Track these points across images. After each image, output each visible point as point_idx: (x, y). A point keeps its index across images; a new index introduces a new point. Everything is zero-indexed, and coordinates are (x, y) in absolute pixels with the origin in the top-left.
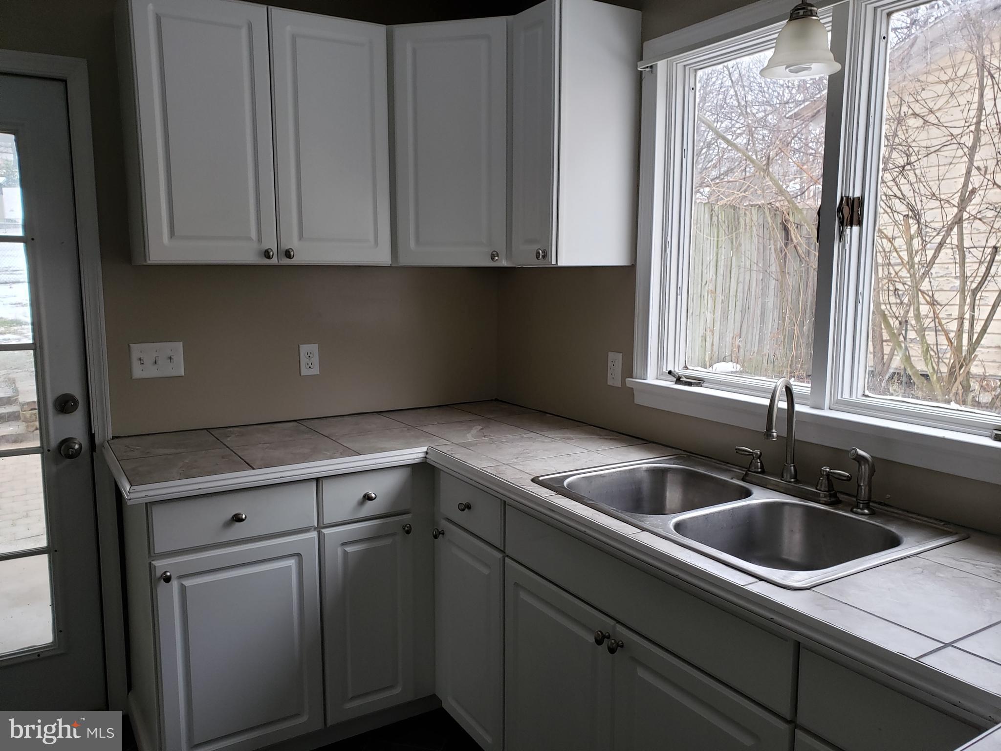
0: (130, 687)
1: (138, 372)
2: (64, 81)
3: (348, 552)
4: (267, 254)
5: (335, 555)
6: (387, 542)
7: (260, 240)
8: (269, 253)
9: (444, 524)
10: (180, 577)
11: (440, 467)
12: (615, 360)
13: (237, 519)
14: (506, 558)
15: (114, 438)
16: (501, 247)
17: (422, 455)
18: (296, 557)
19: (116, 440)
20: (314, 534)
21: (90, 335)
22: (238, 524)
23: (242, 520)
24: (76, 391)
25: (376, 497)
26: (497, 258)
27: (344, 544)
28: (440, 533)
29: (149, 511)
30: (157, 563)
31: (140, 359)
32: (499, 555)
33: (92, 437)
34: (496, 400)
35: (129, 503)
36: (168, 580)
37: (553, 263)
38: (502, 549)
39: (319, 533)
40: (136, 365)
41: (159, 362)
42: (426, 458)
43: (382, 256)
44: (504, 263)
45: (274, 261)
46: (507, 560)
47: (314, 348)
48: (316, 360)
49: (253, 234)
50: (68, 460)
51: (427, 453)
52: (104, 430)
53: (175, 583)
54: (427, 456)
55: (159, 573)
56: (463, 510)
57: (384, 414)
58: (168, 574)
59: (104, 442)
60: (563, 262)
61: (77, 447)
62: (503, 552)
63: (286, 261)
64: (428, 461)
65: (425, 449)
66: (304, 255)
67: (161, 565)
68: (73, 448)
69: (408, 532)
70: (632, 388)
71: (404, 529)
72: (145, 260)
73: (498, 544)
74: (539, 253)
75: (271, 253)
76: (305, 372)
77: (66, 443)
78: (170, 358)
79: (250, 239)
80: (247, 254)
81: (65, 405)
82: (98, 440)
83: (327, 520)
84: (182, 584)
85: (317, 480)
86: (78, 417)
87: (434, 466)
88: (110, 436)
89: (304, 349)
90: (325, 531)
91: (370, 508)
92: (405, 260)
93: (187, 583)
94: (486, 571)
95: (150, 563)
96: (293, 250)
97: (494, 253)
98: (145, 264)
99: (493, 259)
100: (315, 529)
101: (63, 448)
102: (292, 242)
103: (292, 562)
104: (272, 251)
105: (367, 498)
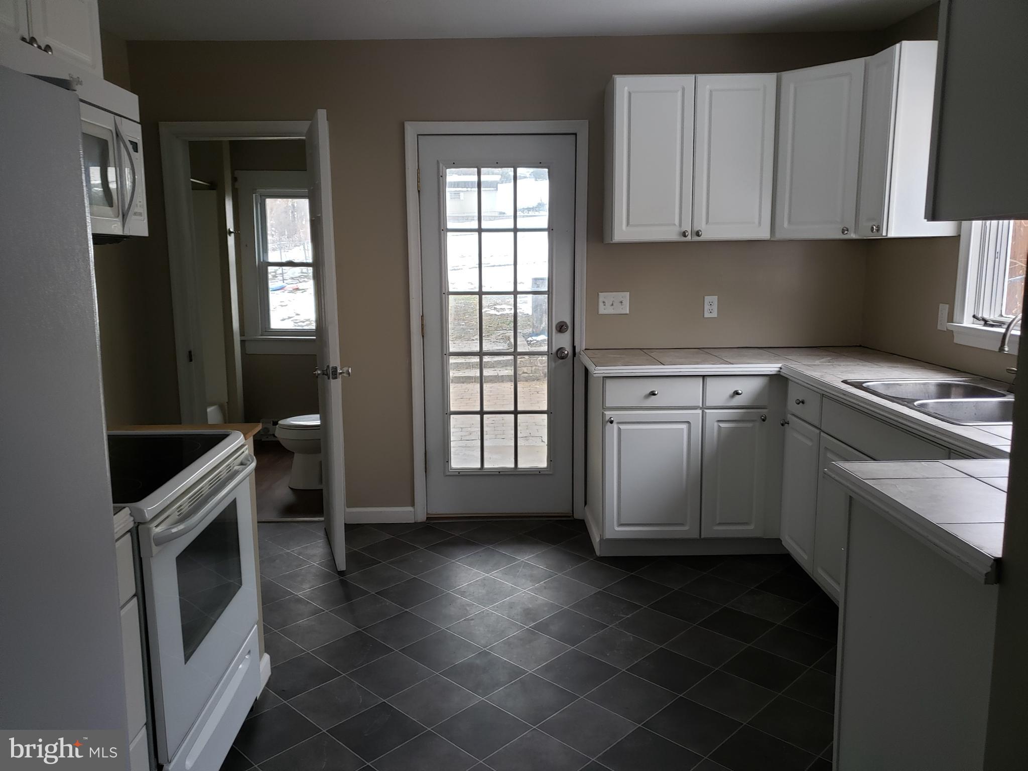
0: (586, 504)
1: (603, 310)
2: (576, 134)
3: (721, 427)
4: (684, 234)
5: (713, 427)
6: (750, 425)
7: (680, 225)
8: (699, 233)
9: (790, 418)
10: (618, 423)
11: (791, 378)
12: (944, 309)
13: (653, 394)
14: (821, 433)
15: (586, 349)
16: (850, 224)
17: (778, 369)
18: (687, 424)
19: (587, 351)
20: (700, 412)
21: (577, 287)
22: (653, 397)
23: (654, 394)
24: (568, 321)
25: (741, 394)
26: (846, 232)
27: (719, 421)
28: (786, 423)
29: (604, 381)
30: (606, 413)
31: (604, 302)
32: (818, 431)
33: (574, 348)
34: (860, 346)
35: (595, 375)
36: (612, 422)
37: (884, 235)
38: (820, 427)
39: (703, 411)
40: (601, 304)
41: (614, 304)
42: (779, 371)
43: (763, 233)
44: (853, 236)
45: (689, 238)
46: (822, 434)
47: (715, 299)
48: (715, 307)
49: (677, 222)
50: (561, 361)
51: (781, 368)
52: (581, 345)
53: (615, 426)
54: (781, 370)
55: (607, 418)
56: (798, 404)
57: (765, 349)
58: (612, 419)
59: (580, 351)
60: (892, 234)
61: (566, 352)
62: (820, 429)
63: (696, 239)
64: (781, 374)
65: (780, 365)
66: (708, 234)
67: (609, 414)
68: (564, 353)
69: (764, 420)
70: (952, 331)
71: (761, 418)
72: (612, 240)
73: (817, 423)
74: (873, 228)
75: (687, 234)
76: (707, 315)
77: (560, 350)
78: (621, 302)
79: (675, 225)
80: (671, 235)
81: (561, 328)
82: (577, 350)
83: (708, 404)
84: (619, 428)
85: (704, 376)
86: (567, 335)
87: (787, 378)
88: (584, 348)
89: (708, 299)
90: (707, 411)
91: (737, 401)
92: (779, 236)
93: (622, 427)
94: (810, 444)
95: (603, 413)
96: (701, 231)
97: (845, 228)
98: (611, 242)
99: (843, 233)
100: (701, 408)
101: (559, 352)
102: (701, 225)
103: (684, 427)
104: (687, 232)
105: (736, 393)
